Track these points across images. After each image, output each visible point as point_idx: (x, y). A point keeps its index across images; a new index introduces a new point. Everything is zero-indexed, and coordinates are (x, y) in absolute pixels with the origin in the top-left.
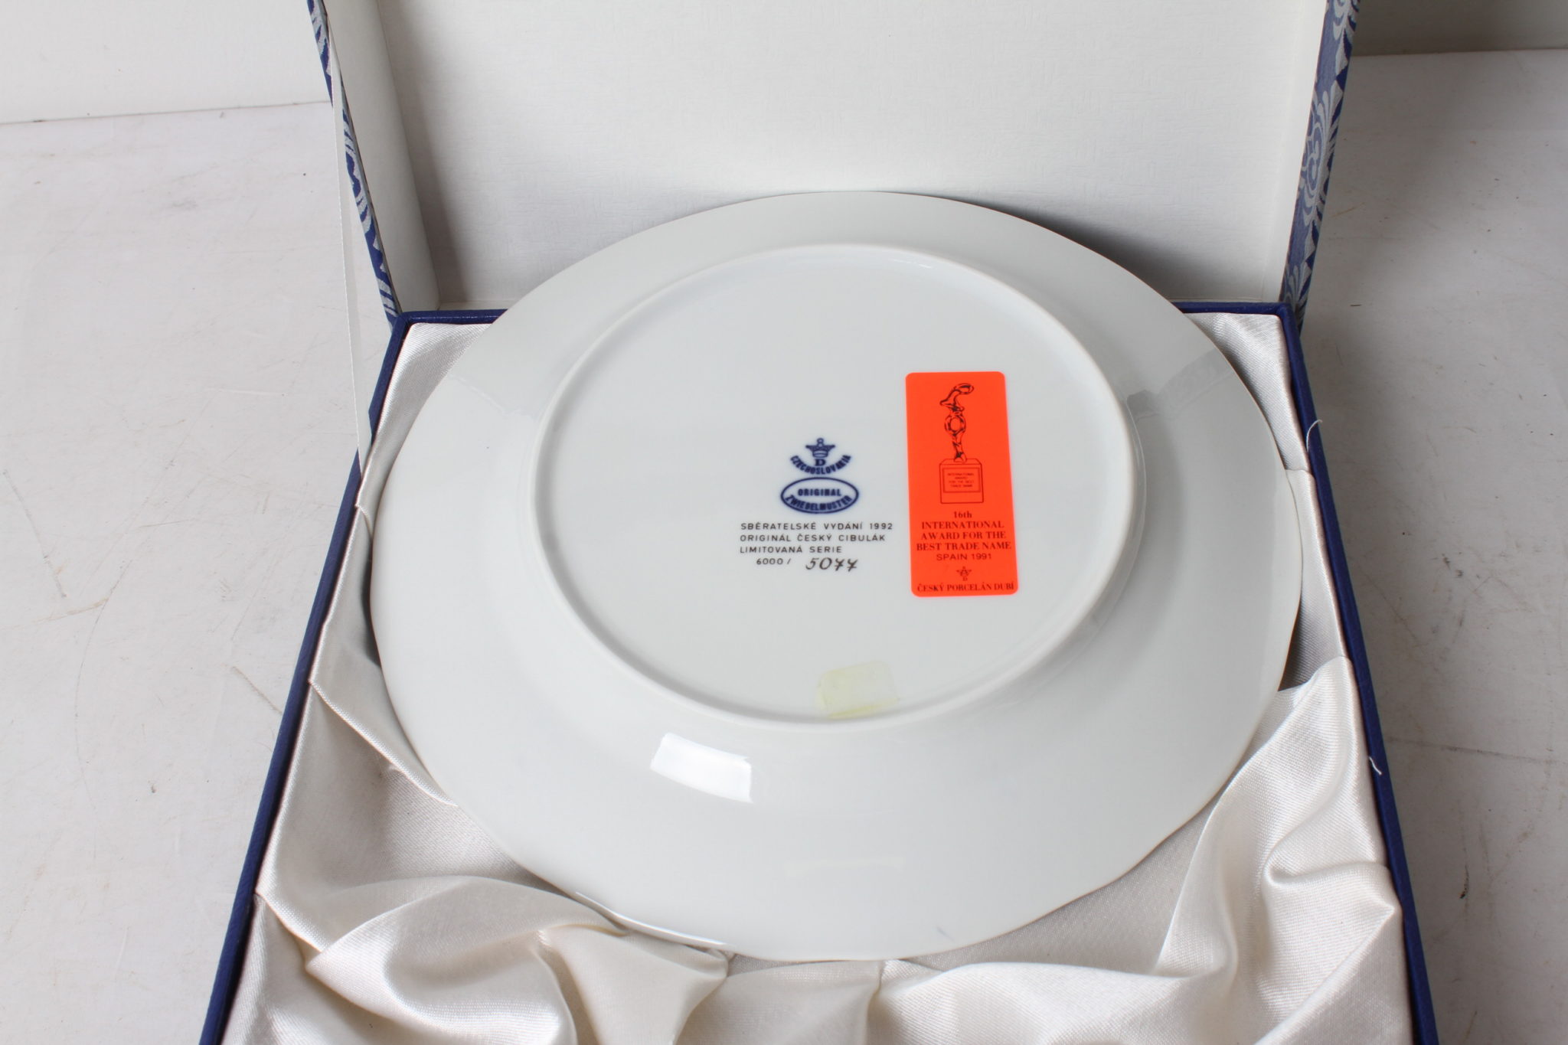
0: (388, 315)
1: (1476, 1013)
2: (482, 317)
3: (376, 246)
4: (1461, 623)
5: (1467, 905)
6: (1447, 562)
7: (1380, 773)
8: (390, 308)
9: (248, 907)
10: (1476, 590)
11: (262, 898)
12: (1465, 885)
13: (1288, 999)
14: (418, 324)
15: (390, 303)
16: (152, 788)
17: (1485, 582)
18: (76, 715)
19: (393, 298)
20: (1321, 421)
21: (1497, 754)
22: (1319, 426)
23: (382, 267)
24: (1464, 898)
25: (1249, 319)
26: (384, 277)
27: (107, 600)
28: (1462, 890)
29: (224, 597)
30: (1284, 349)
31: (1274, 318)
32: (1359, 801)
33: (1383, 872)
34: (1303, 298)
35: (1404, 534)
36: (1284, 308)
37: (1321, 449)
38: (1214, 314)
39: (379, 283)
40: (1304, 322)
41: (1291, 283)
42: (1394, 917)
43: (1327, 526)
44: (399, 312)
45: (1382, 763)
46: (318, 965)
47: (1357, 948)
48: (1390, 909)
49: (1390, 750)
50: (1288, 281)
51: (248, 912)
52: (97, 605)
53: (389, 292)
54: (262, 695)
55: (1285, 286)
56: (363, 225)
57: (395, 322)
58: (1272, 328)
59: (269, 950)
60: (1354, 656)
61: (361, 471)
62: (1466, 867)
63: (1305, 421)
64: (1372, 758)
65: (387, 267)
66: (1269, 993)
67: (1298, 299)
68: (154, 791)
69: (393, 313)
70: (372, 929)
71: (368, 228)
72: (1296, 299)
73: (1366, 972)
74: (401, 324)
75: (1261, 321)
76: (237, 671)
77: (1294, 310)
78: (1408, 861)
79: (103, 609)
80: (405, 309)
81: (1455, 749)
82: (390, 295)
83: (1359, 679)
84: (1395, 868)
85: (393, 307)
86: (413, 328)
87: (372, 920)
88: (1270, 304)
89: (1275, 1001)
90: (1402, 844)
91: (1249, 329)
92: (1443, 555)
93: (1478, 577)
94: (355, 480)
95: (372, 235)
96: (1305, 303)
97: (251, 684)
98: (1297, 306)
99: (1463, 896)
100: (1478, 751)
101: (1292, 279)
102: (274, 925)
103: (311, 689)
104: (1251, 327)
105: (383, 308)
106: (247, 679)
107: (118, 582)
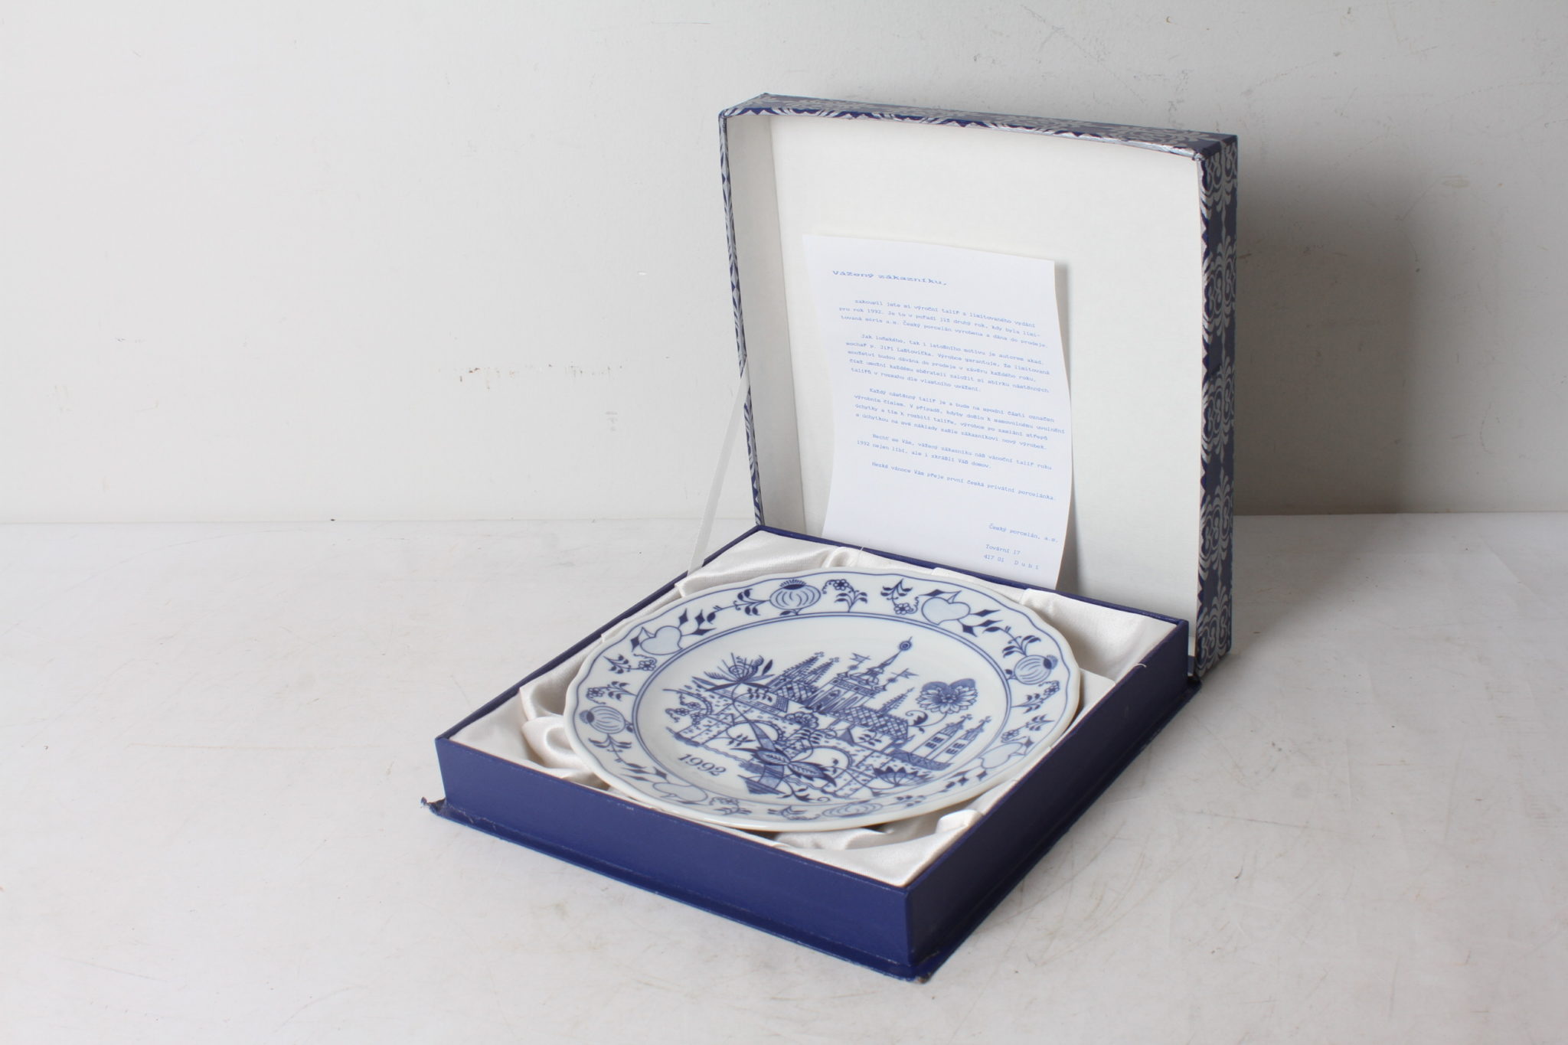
0: (751, 524)
11: (520, 692)
14: (763, 531)
19: (758, 519)
25: (1157, 620)
31: (1172, 625)
36: (1181, 622)
44: (757, 525)
57: (753, 527)
59: (510, 709)
61: (687, 575)
69: (754, 524)
74: (755, 529)
75: (1164, 624)
80: (761, 524)
85: (755, 522)
86: (759, 532)
87: (553, 716)
88: (1177, 621)
94: (683, 576)
104: (1156, 625)
105: (750, 522)
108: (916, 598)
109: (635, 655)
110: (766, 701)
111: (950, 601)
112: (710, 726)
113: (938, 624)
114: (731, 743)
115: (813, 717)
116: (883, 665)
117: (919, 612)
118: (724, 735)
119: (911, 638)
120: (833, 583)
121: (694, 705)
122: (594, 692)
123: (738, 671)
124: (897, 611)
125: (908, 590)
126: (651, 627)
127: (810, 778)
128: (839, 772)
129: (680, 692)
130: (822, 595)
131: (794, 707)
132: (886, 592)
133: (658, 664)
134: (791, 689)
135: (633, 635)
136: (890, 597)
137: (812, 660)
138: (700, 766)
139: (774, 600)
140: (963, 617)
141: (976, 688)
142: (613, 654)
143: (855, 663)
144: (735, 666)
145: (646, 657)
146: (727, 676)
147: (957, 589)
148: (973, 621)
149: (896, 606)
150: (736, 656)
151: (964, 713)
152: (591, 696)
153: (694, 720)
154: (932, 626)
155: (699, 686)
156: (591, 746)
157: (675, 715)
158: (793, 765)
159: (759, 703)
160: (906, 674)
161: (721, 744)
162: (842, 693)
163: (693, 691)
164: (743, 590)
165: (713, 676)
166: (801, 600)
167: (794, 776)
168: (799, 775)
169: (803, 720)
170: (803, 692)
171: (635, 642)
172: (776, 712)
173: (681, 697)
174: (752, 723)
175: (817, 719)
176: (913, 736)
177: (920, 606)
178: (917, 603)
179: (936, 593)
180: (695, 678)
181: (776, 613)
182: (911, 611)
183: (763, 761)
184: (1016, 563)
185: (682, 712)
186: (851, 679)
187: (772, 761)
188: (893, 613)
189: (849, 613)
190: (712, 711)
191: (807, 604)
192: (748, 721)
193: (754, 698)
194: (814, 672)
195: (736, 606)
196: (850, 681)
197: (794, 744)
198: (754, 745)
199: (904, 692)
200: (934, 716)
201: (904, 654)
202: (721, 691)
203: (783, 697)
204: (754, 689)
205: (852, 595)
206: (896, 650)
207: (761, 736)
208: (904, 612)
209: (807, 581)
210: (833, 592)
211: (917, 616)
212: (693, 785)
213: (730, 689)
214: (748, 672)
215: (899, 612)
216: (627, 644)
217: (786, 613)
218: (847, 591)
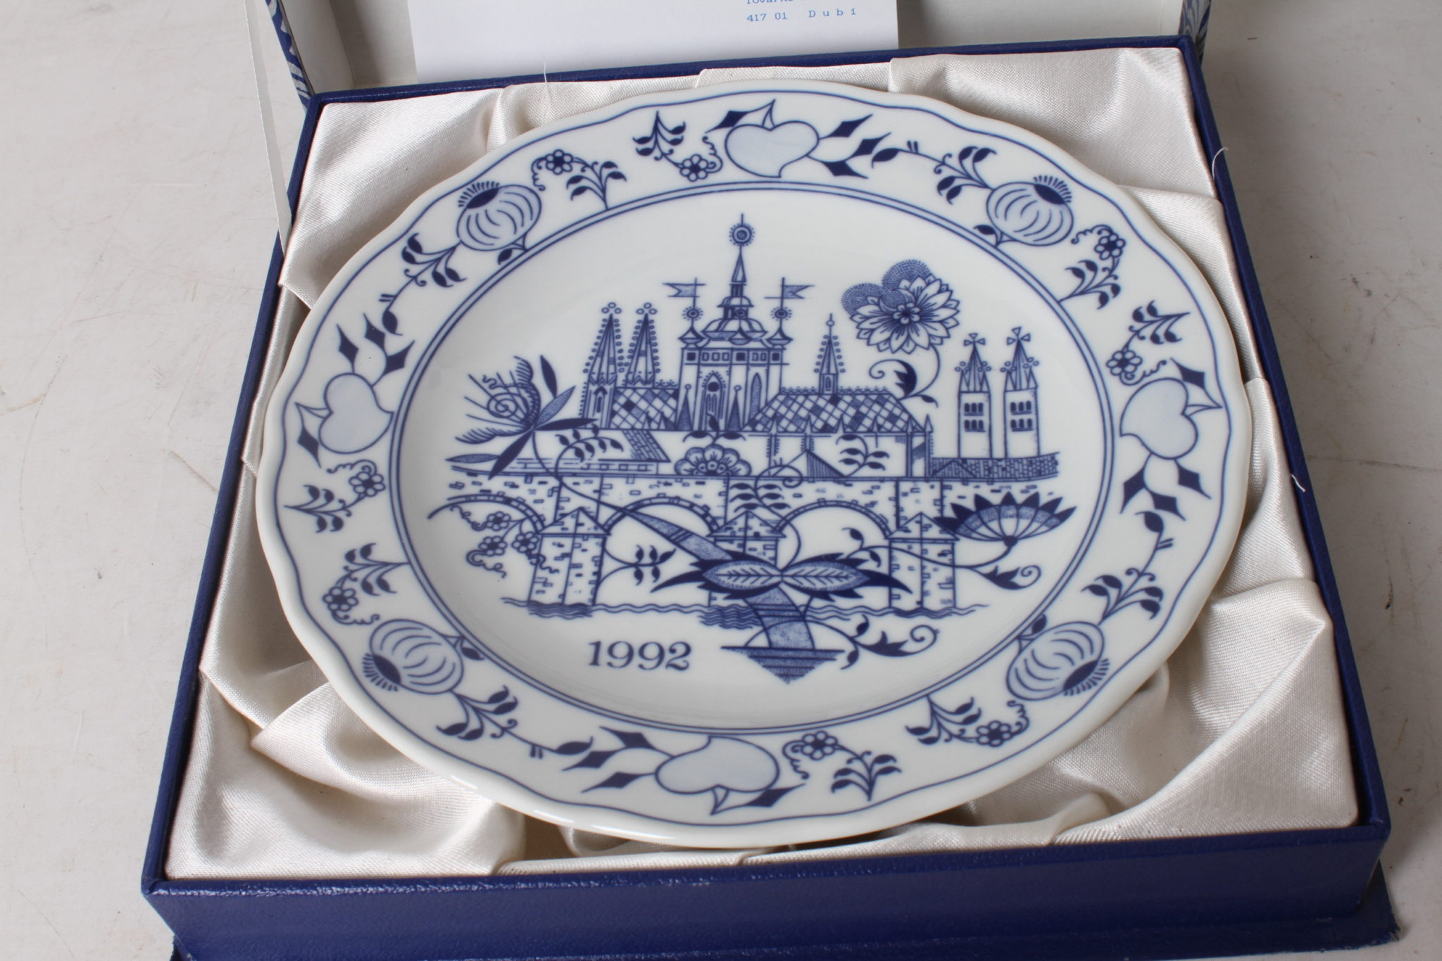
0: (301, 97)
1: (1406, 720)
2: (394, 93)
3: (283, 29)
4: (1372, 341)
5: (1392, 616)
6: (1355, 282)
7: (1304, 490)
8: (303, 91)
9: (194, 684)
10: (1385, 309)
11: (206, 677)
12: (1390, 596)
13: (1225, 717)
14: (331, 104)
15: (303, 86)
16: (99, 574)
17: (1393, 300)
18: (22, 509)
19: (305, 80)
20: (1227, 149)
21: (1414, 468)
22: (1225, 154)
23: (291, 50)
24: (1390, 608)
25: (1150, 52)
26: (294, 60)
27: (45, 395)
28: (1387, 600)
29: (158, 384)
30: (1186, 81)
31: (1175, 51)
32: (1283, 520)
33: (1311, 587)
34: (1203, 29)
35: (1311, 257)
36: (1184, 41)
37: (1228, 175)
38: (1116, 49)
39: (290, 67)
40: (1204, 54)
41: (1190, 17)
42: (1324, 632)
43: (1238, 251)
44: (312, 94)
45: (1305, 480)
46: (261, 741)
47: (1290, 663)
48: (1321, 624)
49: (1311, 467)
50: (1186, 14)
51: (193, 689)
52: (35, 401)
53: (300, 75)
54: (200, 477)
55: (1184, 20)
56: (269, 9)
57: (309, 104)
58: (1173, 60)
59: (215, 727)
60: (1272, 377)
61: (283, 251)
62: (1390, 578)
63: (1211, 149)
64: (1295, 476)
65: (296, 50)
66: (1206, 712)
67: (1197, 30)
68: (100, 578)
69: (306, 96)
70: (308, 703)
71: (274, 12)
72: (1194, 32)
73: (1301, 689)
74: (314, 106)
75: (1163, 54)
76: (175, 455)
77: (1194, 40)
78: (1336, 574)
79: (42, 404)
80: (317, 91)
81: (1373, 463)
82: (302, 78)
83: (1278, 399)
84: (1323, 583)
85: (305, 90)
86: (327, 108)
87: (309, 695)
88: (1171, 36)
89: (1212, 719)
90: (1329, 560)
91: (1150, 63)
92: (1352, 275)
93: (1386, 295)
94: (278, 259)
95: (279, 18)
96: (1205, 35)
97: (189, 467)
98: (1197, 38)
99: (1388, 606)
100: (1396, 465)
101: (1190, 12)
102: (219, 702)
103: (245, 466)
104: (1152, 60)
105: (296, 92)
106: (184, 462)
107: (55, 377)
108: (705, 139)
109: (330, 471)
110: (612, 453)
111: (768, 124)
112: (569, 555)
113: (779, 176)
114: (639, 576)
115: (725, 451)
116: (738, 287)
117: (728, 165)
118: (609, 565)
119: (742, 216)
120: (543, 164)
121: (497, 520)
122: (339, 601)
123: (507, 408)
124: (688, 176)
125: (679, 130)
126: (310, 394)
127: (849, 593)
128: (883, 554)
129: (453, 505)
130: (542, 195)
131: (674, 444)
132: (645, 146)
133: (383, 469)
134: (629, 406)
135: (294, 432)
136: (657, 153)
137: (610, 328)
138: (637, 660)
139: (470, 237)
140: (814, 149)
141: (938, 275)
142: (294, 493)
143: (686, 303)
144: (493, 398)
145: (352, 465)
146: (497, 427)
147: (766, 99)
148: (841, 149)
149: (680, 166)
150: (479, 378)
151: (959, 334)
152: (341, 614)
153: (529, 554)
154: (771, 182)
155: (472, 473)
156: (452, 743)
157: (491, 561)
158: (793, 576)
159: (606, 462)
160: (790, 291)
161: (619, 588)
162: (725, 378)
163: (471, 490)
164: (403, 243)
165: (474, 439)
166: (512, 219)
167: (818, 603)
168: (824, 595)
169: (712, 466)
170: (658, 403)
171: (310, 443)
172: (652, 468)
173: (465, 515)
174: (633, 511)
175: (736, 453)
176: (928, 418)
177: (721, 152)
178: (713, 147)
179: (732, 120)
180: (452, 460)
181: (486, 264)
182: (712, 168)
183: (734, 593)
184: (812, 14)
185: (493, 546)
186: (711, 339)
187: (747, 584)
188: (682, 182)
189: (609, 212)
190: (541, 519)
191: (528, 223)
192: (623, 512)
193: (587, 454)
194: (636, 352)
195: (414, 278)
196: (713, 344)
197: (747, 528)
198: (681, 563)
199: (825, 331)
200: (922, 362)
201: (748, 251)
202: (514, 465)
203: (633, 428)
204: (568, 433)
205: (589, 173)
206: (733, 251)
207: (678, 536)
208: (702, 174)
209: (499, 176)
210: (555, 184)
211: (729, 173)
212: (713, 734)
213: (527, 452)
214: (524, 400)
215: (693, 176)
216: (298, 454)
217: (505, 255)
218: (577, 169)
